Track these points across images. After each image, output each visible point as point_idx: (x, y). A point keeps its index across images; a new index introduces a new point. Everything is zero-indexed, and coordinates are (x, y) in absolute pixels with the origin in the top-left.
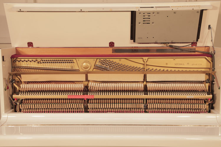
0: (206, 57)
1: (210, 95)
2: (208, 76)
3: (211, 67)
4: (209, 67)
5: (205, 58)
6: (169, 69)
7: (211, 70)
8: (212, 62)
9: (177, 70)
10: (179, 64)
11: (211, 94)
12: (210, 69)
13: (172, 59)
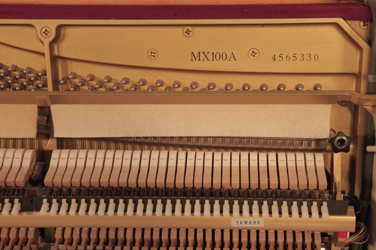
0: (340, 21)
1: (344, 213)
2: (350, 110)
3: (364, 70)
4: (356, 70)
5: (337, 25)
6: (169, 79)
7: (363, 84)
8: (370, 43)
9: (203, 81)
10: (210, 56)
11: (351, 209)
12: (357, 76)
13: (179, 30)
